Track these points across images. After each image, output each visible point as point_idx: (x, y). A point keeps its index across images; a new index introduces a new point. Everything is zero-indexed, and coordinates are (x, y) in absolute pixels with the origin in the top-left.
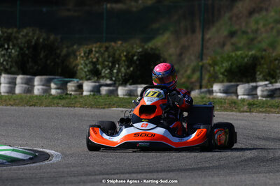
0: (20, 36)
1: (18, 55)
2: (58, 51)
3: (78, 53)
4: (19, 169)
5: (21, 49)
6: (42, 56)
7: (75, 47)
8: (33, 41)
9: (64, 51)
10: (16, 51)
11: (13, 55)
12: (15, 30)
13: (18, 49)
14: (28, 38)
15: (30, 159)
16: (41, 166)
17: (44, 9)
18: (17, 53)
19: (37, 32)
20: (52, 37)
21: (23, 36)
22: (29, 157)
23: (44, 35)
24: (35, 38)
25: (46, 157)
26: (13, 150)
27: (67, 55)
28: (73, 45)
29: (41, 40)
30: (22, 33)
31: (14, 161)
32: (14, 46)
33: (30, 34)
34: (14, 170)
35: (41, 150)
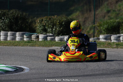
0: (10, 14)
2: (27, 20)
3: (36, 21)
4: (9, 76)
5: (10, 19)
6: (19, 23)
7: (35, 18)
8: (16, 16)
9: (30, 20)
11: (6, 22)
12: (7, 11)
13: (8, 20)
14: (13, 14)
15: (15, 71)
16: (20, 75)
18: (8, 21)
19: (18, 11)
20: (24, 14)
21: (11, 13)
22: (14, 70)
23: (21, 13)
24: (17, 14)
25: (22, 70)
26: (7, 67)
27: (32, 22)
28: (34, 17)
29: (19, 15)
30: (10, 12)
31: (7, 72)
32: (7, 18)
33: (14, 12)
34: (7, 76)
35: (20, 66)
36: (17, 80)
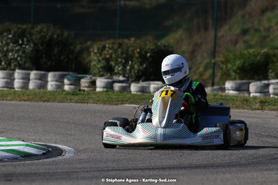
0: (34, 32)
1: (32, 51)
2: (72, 47)
3: (91, 50)
4: (33, 164)
5: (35, 44)
6: (55, 52)
7: (89, 43)
8: (48, 37)
9: (78, 47)
10: (30, 47)
11: (27, 51)
12: (30, 26)
13: (32, 46)
14: (42, 34)
15: (44, 154)
16: (53, 162)
17: (59, 6)
18: (31, 49)
19: (52, 28)
20: (66, 33)
21: (37, 31)
22: (42, 152)
23: (58, 31)
24: (50, 34)
25: (60, 152)
26: (27, 145)
27: (81, 52)
28: (86, 41)
29: (55, 36)
30: (36, 29)
31: (27, 156)
32: (28, 41)
33: (45, 30)
34: (28, 165)
35: (54, 145)
36: (48, 173)
